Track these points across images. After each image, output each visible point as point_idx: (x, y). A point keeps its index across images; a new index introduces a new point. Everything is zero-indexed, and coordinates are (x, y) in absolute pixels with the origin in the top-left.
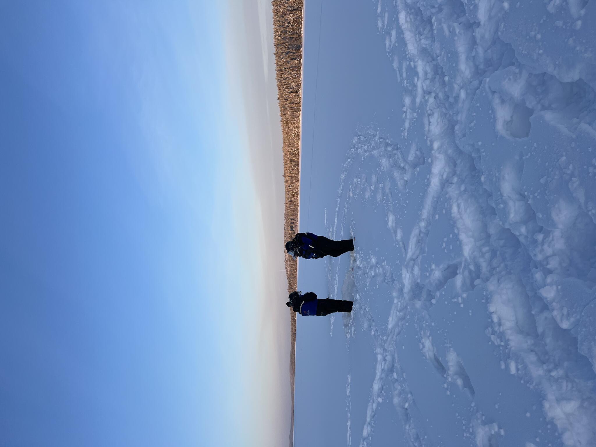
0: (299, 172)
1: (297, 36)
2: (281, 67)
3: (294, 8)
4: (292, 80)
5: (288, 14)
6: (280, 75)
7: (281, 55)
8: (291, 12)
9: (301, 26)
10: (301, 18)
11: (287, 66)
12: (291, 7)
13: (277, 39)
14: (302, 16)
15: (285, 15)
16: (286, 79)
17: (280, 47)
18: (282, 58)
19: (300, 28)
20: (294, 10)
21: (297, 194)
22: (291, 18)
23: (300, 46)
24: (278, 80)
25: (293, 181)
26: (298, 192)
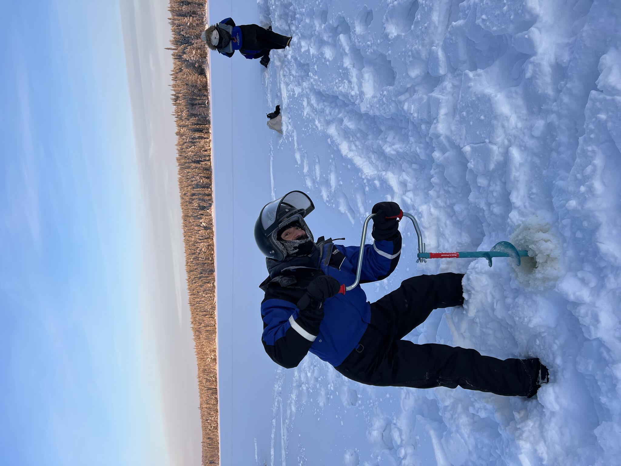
0: (217, 402)
1: (210, 262)
2: (194, 291)
3: (205, 237)
4: (206, 302)
5: (199, 243)
6: (193, 300)
7: (193, 280)
8: (203, 241)
9: (214, 252)
10: (213, 245)
11: (200, 290)
12: (202, 236)
13: (189, 265)
14: (214, 243)
15: (197, 243)
16: (200, 303)
17: (192, 273)
18: (195, 283)
19: (213, 254)
20: (206, 239)
21: (216, 428)
22: (202, 246)
23: (213, 270)
24: (191, 304)
25: (211, 413)
26: (217, 426)
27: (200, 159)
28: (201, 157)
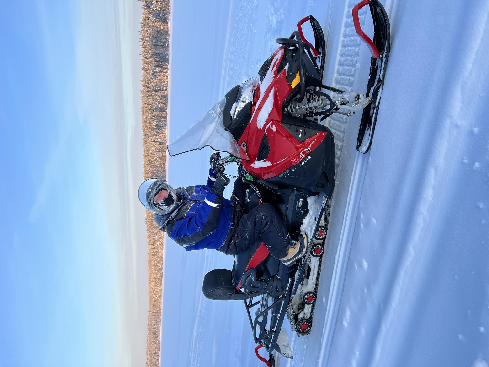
5: (155, 154)
8: (158, 153)
9: (166, 162)
10: (166, 157)
12: (158, 149)
20: (160, 151)
22: (158, 156)
23: (165, 176)
27: (160, 89)
28: (160, 87)
